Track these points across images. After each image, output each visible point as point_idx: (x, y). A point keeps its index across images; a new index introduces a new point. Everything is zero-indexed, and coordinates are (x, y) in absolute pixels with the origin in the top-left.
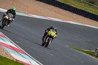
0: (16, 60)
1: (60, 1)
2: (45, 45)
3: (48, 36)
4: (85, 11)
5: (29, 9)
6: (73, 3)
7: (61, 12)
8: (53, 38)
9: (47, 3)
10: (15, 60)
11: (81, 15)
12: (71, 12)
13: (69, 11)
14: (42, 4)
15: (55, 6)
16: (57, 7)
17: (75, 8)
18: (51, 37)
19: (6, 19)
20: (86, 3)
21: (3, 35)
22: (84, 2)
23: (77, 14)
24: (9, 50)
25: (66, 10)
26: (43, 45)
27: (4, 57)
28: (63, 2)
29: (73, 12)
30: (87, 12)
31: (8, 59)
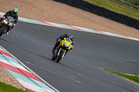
0: (26, 89)
1: (91, 2)
2: (57, 59)
3: (61, 46)
4: (128, 17)
5: (45, 15)
6: (111, 5)
7: (93, 19)
8: (67, 50)
9: (72, 6)
10: (24, 90)
11: (122, 23)
12: (108, 18)
13: (105, 17)
14: (64, 6)
15: (83, 9)
16: (86, 10)
17: (113, 12)
18: (65, 48)
19: (4, 24)
20: (129, 5)
21: (7, 52)
22: (126, 4)
23: (116, 21)
24: (15, 74)
25: (99, 15)
26: (54, 59)
27: (9, 85)
28: (95, 4)
29: (111, 19)
30: (130, 18)
31: (14, 88)
